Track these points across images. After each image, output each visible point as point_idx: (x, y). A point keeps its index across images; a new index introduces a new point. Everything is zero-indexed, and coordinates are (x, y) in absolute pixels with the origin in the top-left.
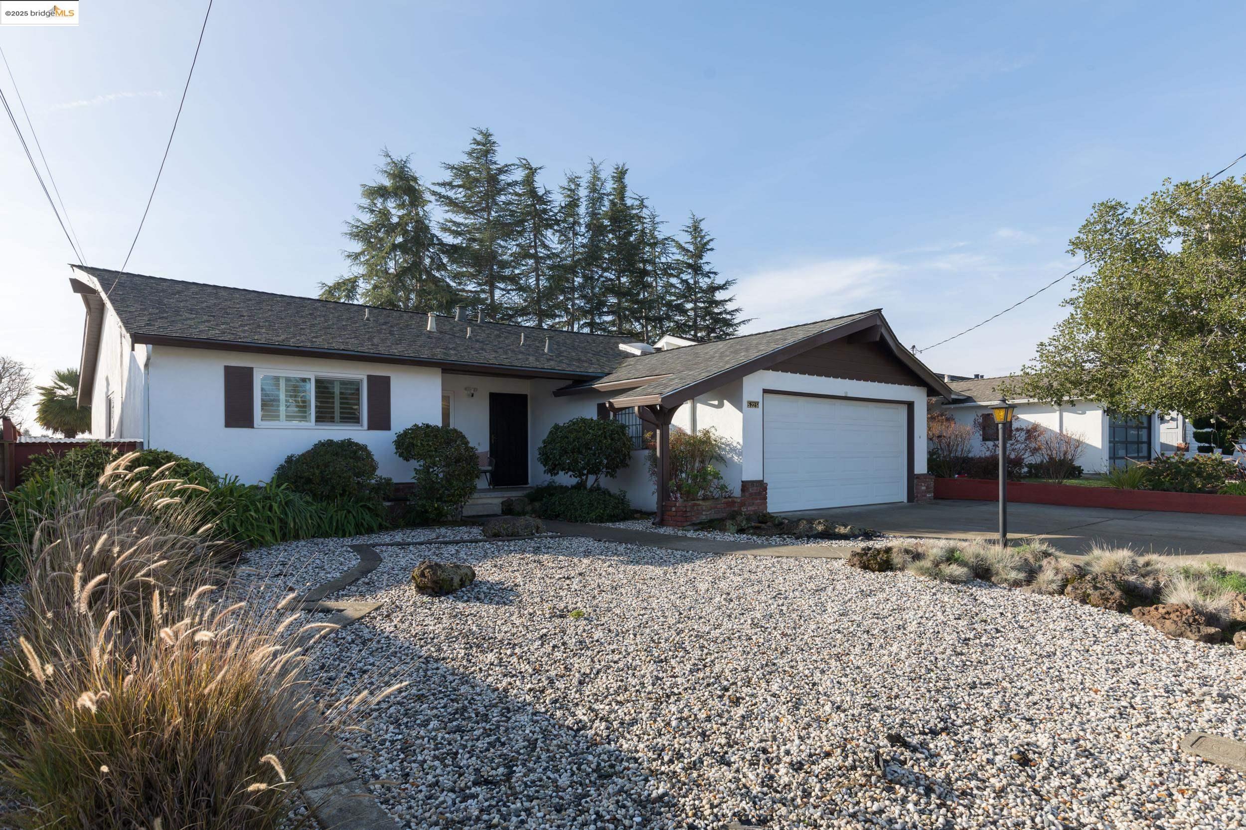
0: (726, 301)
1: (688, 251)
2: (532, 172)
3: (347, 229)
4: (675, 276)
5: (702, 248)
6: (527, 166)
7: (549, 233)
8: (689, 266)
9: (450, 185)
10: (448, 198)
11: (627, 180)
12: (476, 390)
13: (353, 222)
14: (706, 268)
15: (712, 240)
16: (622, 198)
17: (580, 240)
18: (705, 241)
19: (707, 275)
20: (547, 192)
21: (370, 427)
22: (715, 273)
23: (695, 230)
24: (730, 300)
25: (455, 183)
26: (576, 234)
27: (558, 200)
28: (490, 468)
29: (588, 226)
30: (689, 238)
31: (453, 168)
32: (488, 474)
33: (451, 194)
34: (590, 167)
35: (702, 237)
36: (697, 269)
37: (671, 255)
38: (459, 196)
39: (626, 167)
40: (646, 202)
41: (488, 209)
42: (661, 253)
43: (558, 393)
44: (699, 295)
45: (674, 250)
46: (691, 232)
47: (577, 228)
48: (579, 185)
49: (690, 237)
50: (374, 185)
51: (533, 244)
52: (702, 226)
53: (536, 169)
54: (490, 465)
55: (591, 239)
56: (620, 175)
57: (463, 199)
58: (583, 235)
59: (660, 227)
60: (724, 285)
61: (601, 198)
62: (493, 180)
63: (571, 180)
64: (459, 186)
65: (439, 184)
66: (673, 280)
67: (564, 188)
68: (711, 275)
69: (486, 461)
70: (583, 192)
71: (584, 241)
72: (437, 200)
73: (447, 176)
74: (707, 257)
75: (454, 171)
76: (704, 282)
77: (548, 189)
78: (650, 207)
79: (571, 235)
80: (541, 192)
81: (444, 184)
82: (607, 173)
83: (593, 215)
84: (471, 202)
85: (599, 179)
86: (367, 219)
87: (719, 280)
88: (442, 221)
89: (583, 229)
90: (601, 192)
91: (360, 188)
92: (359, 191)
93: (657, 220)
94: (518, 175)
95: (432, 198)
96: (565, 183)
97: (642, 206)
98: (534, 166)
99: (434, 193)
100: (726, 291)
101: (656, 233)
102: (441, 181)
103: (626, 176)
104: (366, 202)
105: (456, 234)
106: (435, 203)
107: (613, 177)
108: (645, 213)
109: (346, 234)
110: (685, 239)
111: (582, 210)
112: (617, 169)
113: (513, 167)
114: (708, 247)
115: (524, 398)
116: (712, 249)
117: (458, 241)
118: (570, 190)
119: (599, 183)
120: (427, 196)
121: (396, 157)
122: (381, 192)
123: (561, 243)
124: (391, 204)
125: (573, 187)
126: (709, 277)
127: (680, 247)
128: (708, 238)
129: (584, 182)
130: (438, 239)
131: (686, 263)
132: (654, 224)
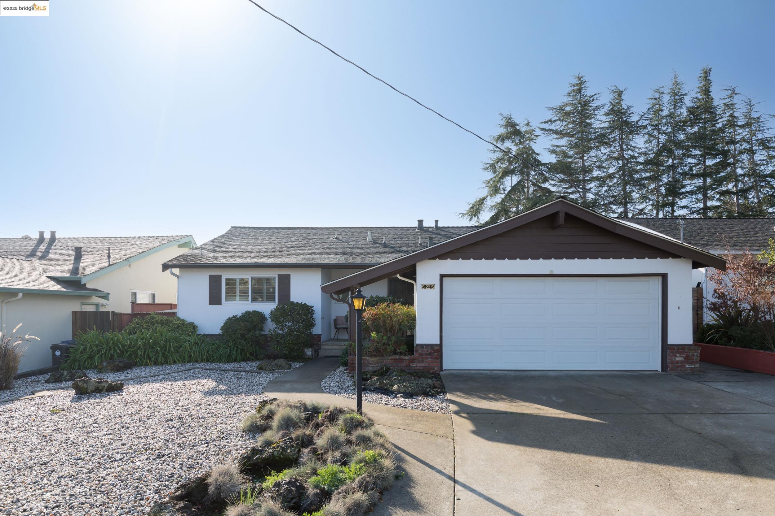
2: (621, 93)
6: (616, 91)
9: (550, 121)
10: (551, 130)
13: (484, 161)
16: (707, 93)
20: (631, 107)
25: (555, 119)
33: (553, 127)
38: (558, 127)
41: (582, 131)
48: (662, 93)
53: (623, 91)
56: (706, 74)
57: (562, 129)
63: (657, 91)
64: (557, 120)
65: (543, 123)
67: (651, 99)
70: (666, 99)
72: (544, 134)
73: (550, 115)
75: (555, 110)
80: (625, 106)
81: (546, 122)
83: (672, 115)
85: (679, 83)
86: (493, 157)
88: (549, 147)
95: (541, 133)
98: (621, 89)
102: (544, 121)
103: (713, 73)
104: (491, 147)
107: (700, 78)
112: (704, 69)
113: (597, 96)
118: (656, 99)
121: (505, 115)
122: (502, 138)
124: (510, 144)
125: (658, 96)
129: (666, 91)
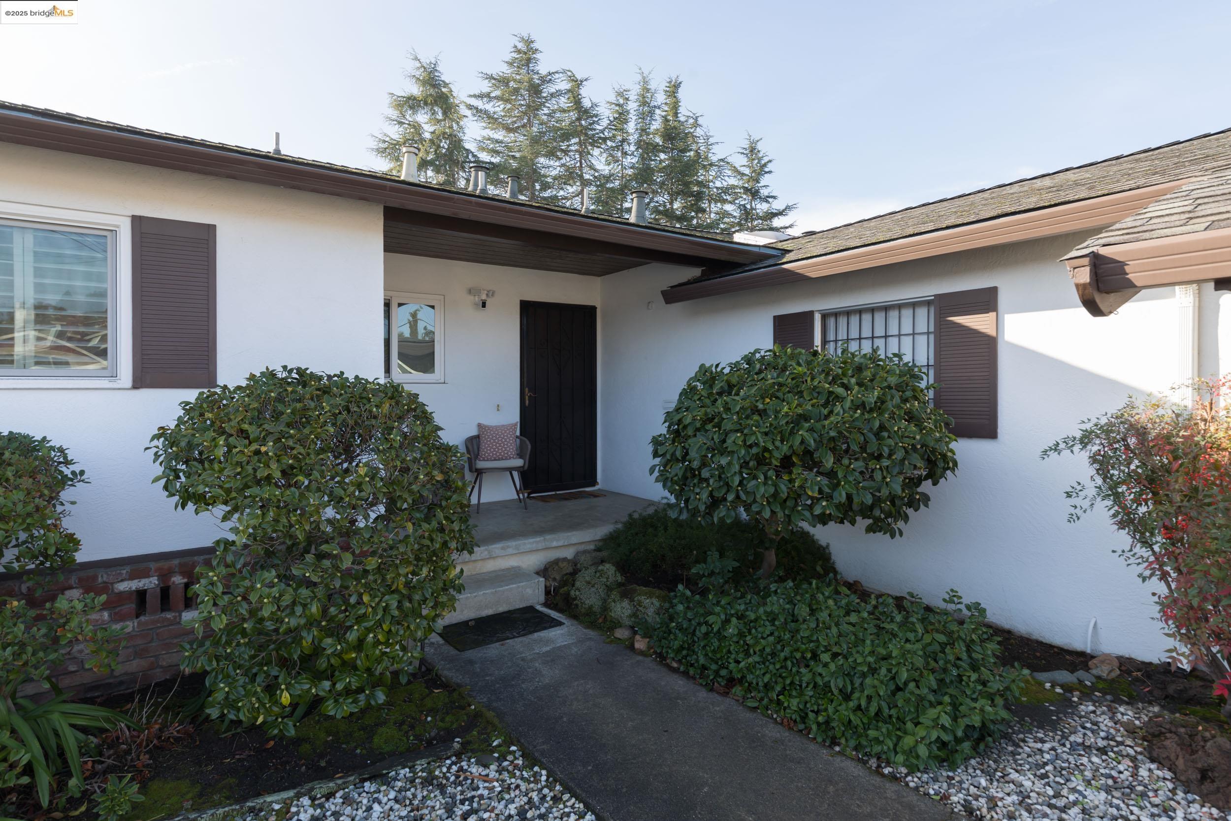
0: (787, 228)
1: (743, 174)
2: (578, 83)
3: (374, 144)
4: (731, 202)
5: (761, 170)
6: (573, 79)
7: (596, 152)
8: (747, 190)
9: (487, 96)
10: (486, 112)
11: (681, 94)
12: (491, 293)
13: (380, 136)
14: (764, 192)
15: (770, 161)
16: (676, 114)
17: (629, 160)
18: (763, 162)
19: (766, 199)
20: (594, 105)
21: (139, 382)
22: (774, 197)
23: (751, 151)
24: (791, 226)
25: (493, 95)
26: (625, 154)
27: (606, 114)
28: (519, 462)
29: (639, 144)
30: (744, 160)
31: (491, 78)
32: (516, 474)
33: (489, 107)
34: (639, 78)
35: (760, 159)
36: (754, 194)
37: (726, 178)
38: (497, 109)
39: (680, 80)
40: (701, 121)
41: (530, 123)
42: (716, 178)
43: (672, 295)
44: (756, 223)
45: (729, 173)
46: (747, 154)
47: (626, 148)
48: (627, 99)
49: (746, 159)
50: (403, 94)
51: (578, 164)
52: (759, 146)
53: (582, 81)
54: (520, 455)
55: (642, 157)
56: (673, 89)
57: (503, 114)
58: (632, 154)
59: (715, 149)
60: (783, 211)
61: (651, 113)
62: (535, 90)
63: (620, 94)
64: (497, 98)
65: (475, 96)
66: (728, 207)
67: (612, 103)
68: (770, 200)
69: (512, 446)
70: (632, 106)
71: (633, 161)
72: (474, 115)
73: (485, 87)
74: (765, 180)
75: (493, 81)
76: (762, 208)
77: (594, 101)
78: (705, 126)
79: (619, 154)
80: (586, 103)
81: (481, 96)
82: (659, 85)
83: (644, 131)
84: (510, 116)
85: (648, 90)
86: (395, 133)
87: (777, 205)
88: (479, 138)
89: (633, 148)
90: (652, 104)
91: (387, 96)
92: (387, 100)
93: (711, 140)
94: (563, 85)
95: (468, 113)
96: (613, 98)
97: (696, 125)
98: (579, 77)
99: (470, 107)
100: (786, 217)
101: (710, 155)
102: (477, 92)
103: (680, 90)
104: (394, 114)
105: (496, 152)
106: (471, 117)
107: (666, 91)
108: (699, 132)
109: (373, 149)
110: (740, 161)
111: (631, 127)
112: (670, 82)
113: (557, 76)
114: (766, 170)
115: (589, 312)
116: (770, 172)
117: (496, 160)
118: (618, 105)
119: (649, 95)
120: (463, 110)
121: (425, 61)
122: (411, 103)
123: (609, 164)
124: (422, 117)
125: (621, 101)
126: (767, 202)
127: (735, 170)
128: (766, 160)
129: (633, 96)
130: (474, 156)
131: (744, 187)
132: (708, 145)
